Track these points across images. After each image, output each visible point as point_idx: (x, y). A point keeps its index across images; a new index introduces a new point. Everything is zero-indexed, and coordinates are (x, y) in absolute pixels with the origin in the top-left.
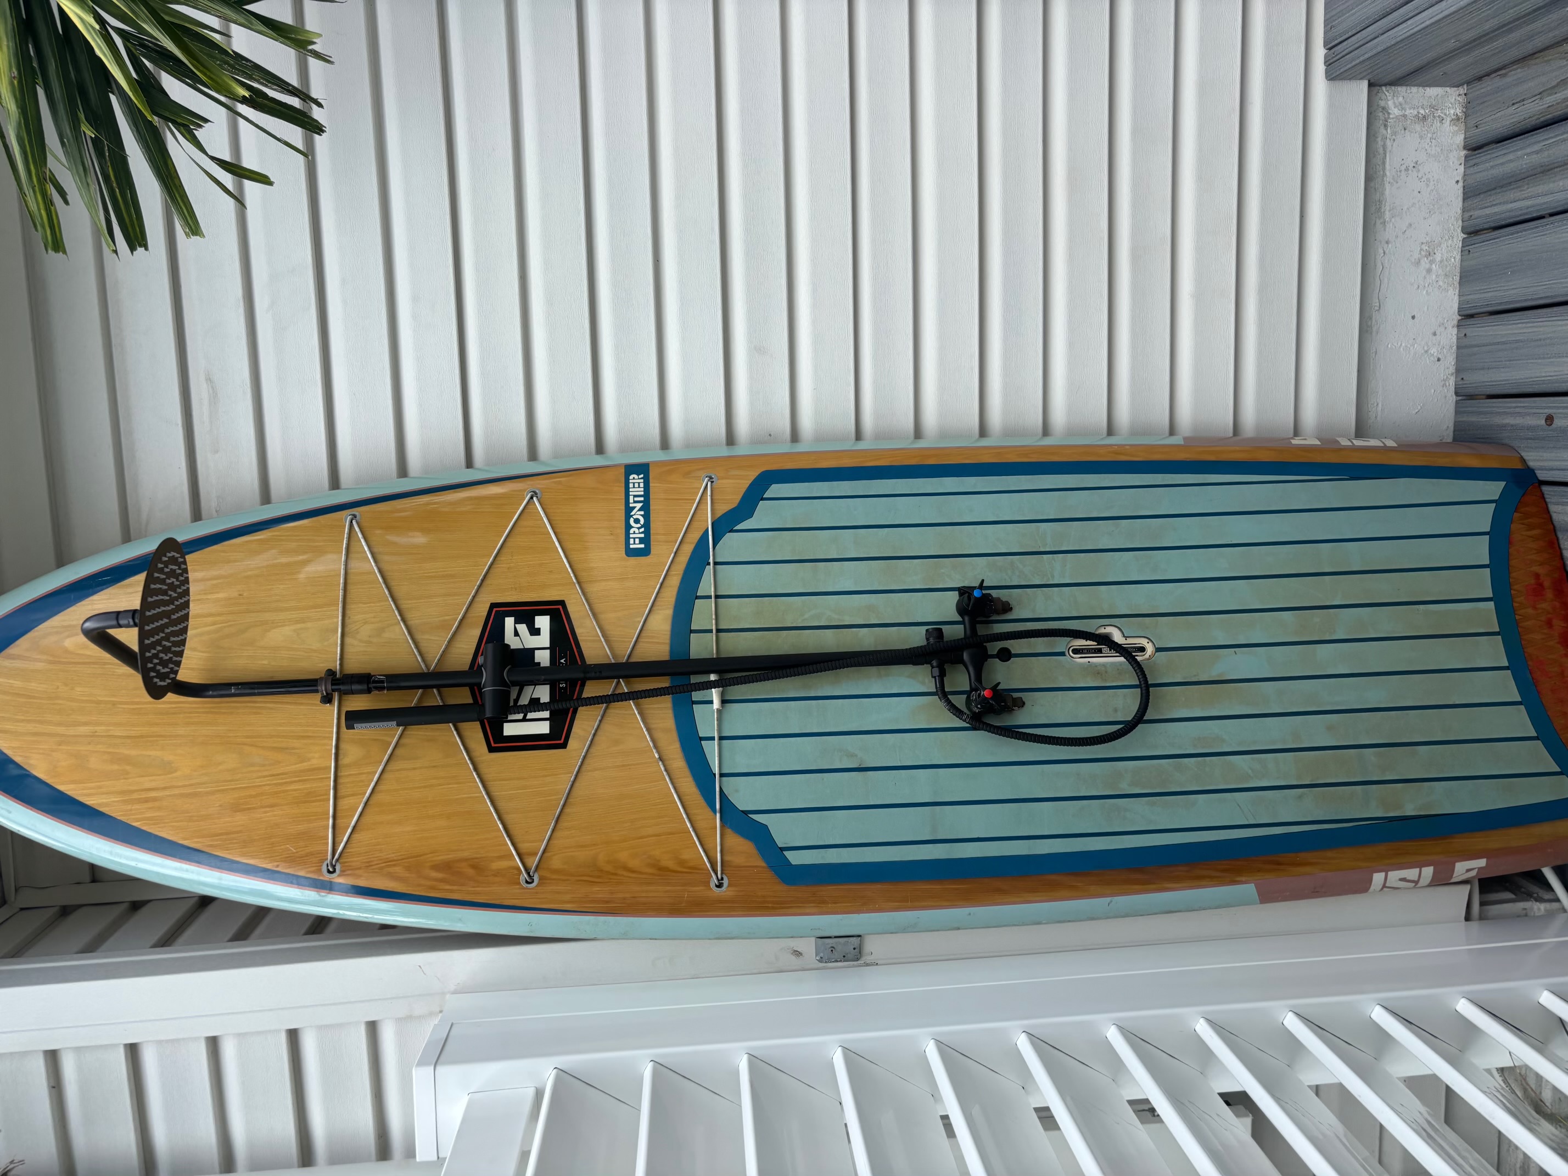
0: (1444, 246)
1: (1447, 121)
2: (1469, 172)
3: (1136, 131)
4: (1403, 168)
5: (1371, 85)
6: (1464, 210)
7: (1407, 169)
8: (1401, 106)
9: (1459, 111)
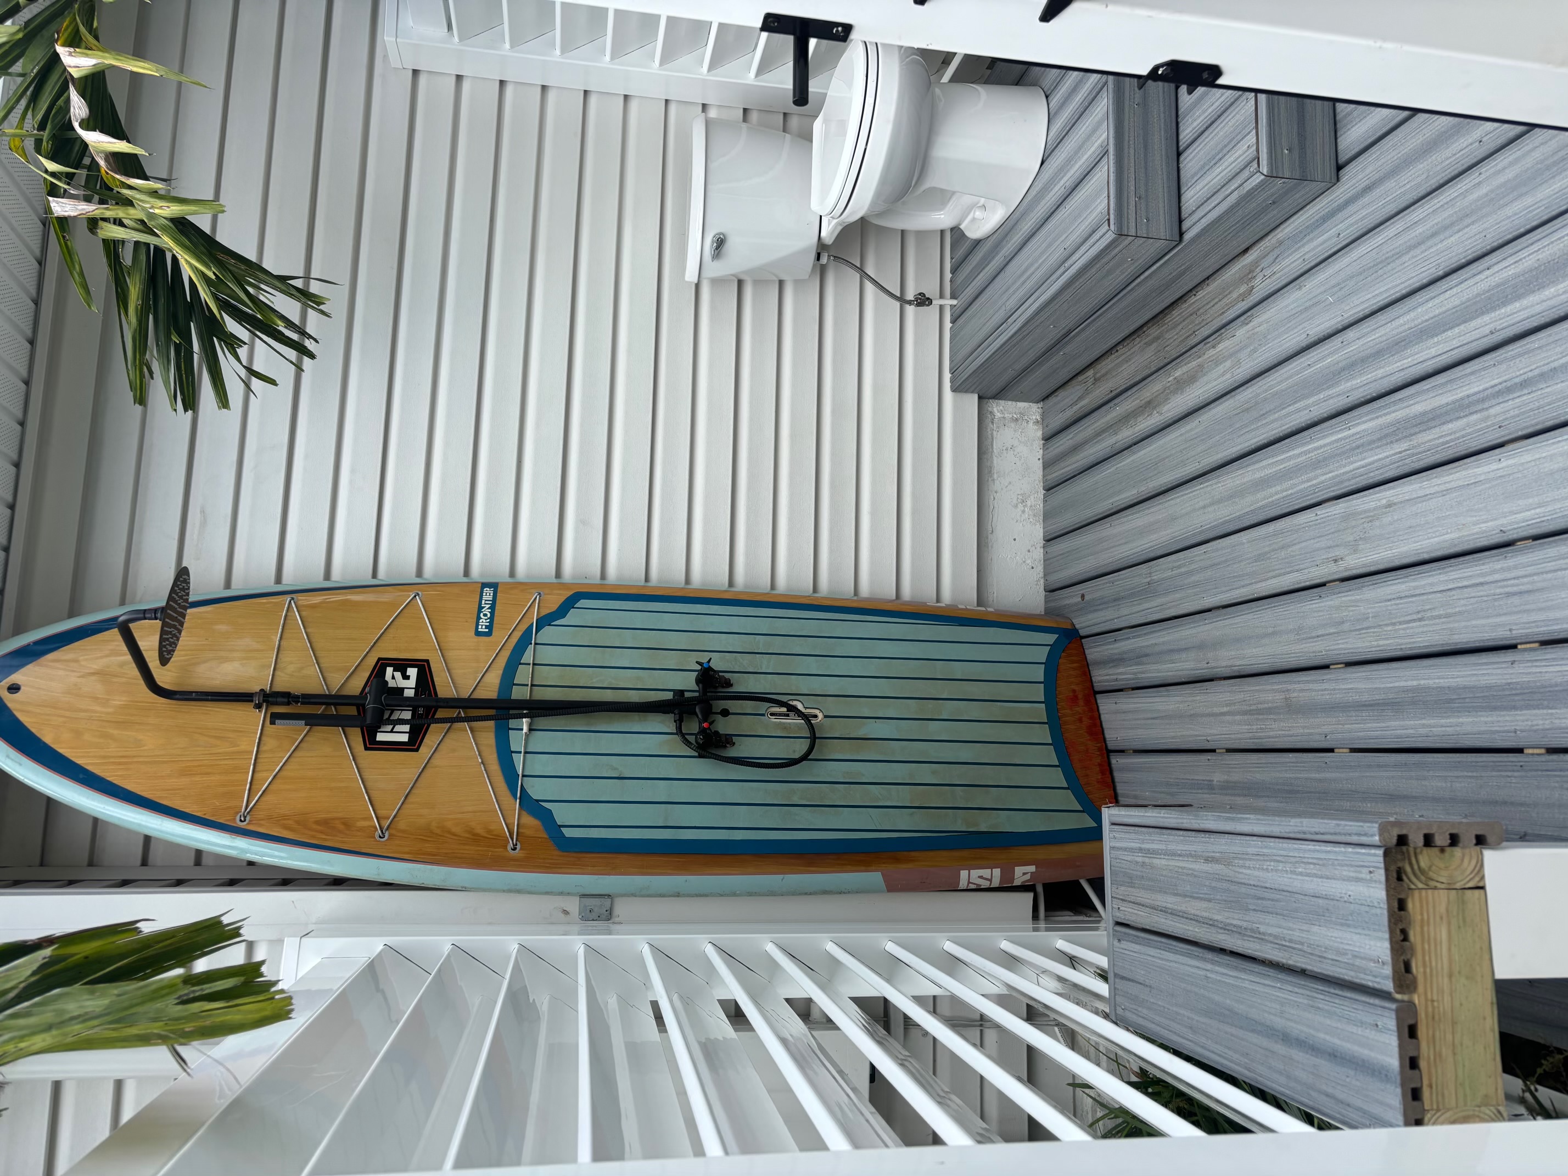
0: (1032, 497)
1: (1031, 424)
2: (1046, 452)
3: (834, 412)
4: (1004, 448)
5: (980, 398)
6: (1044, 476)
7: (1007, 449)
8: (1001, 412)
9: (1038, 418)
